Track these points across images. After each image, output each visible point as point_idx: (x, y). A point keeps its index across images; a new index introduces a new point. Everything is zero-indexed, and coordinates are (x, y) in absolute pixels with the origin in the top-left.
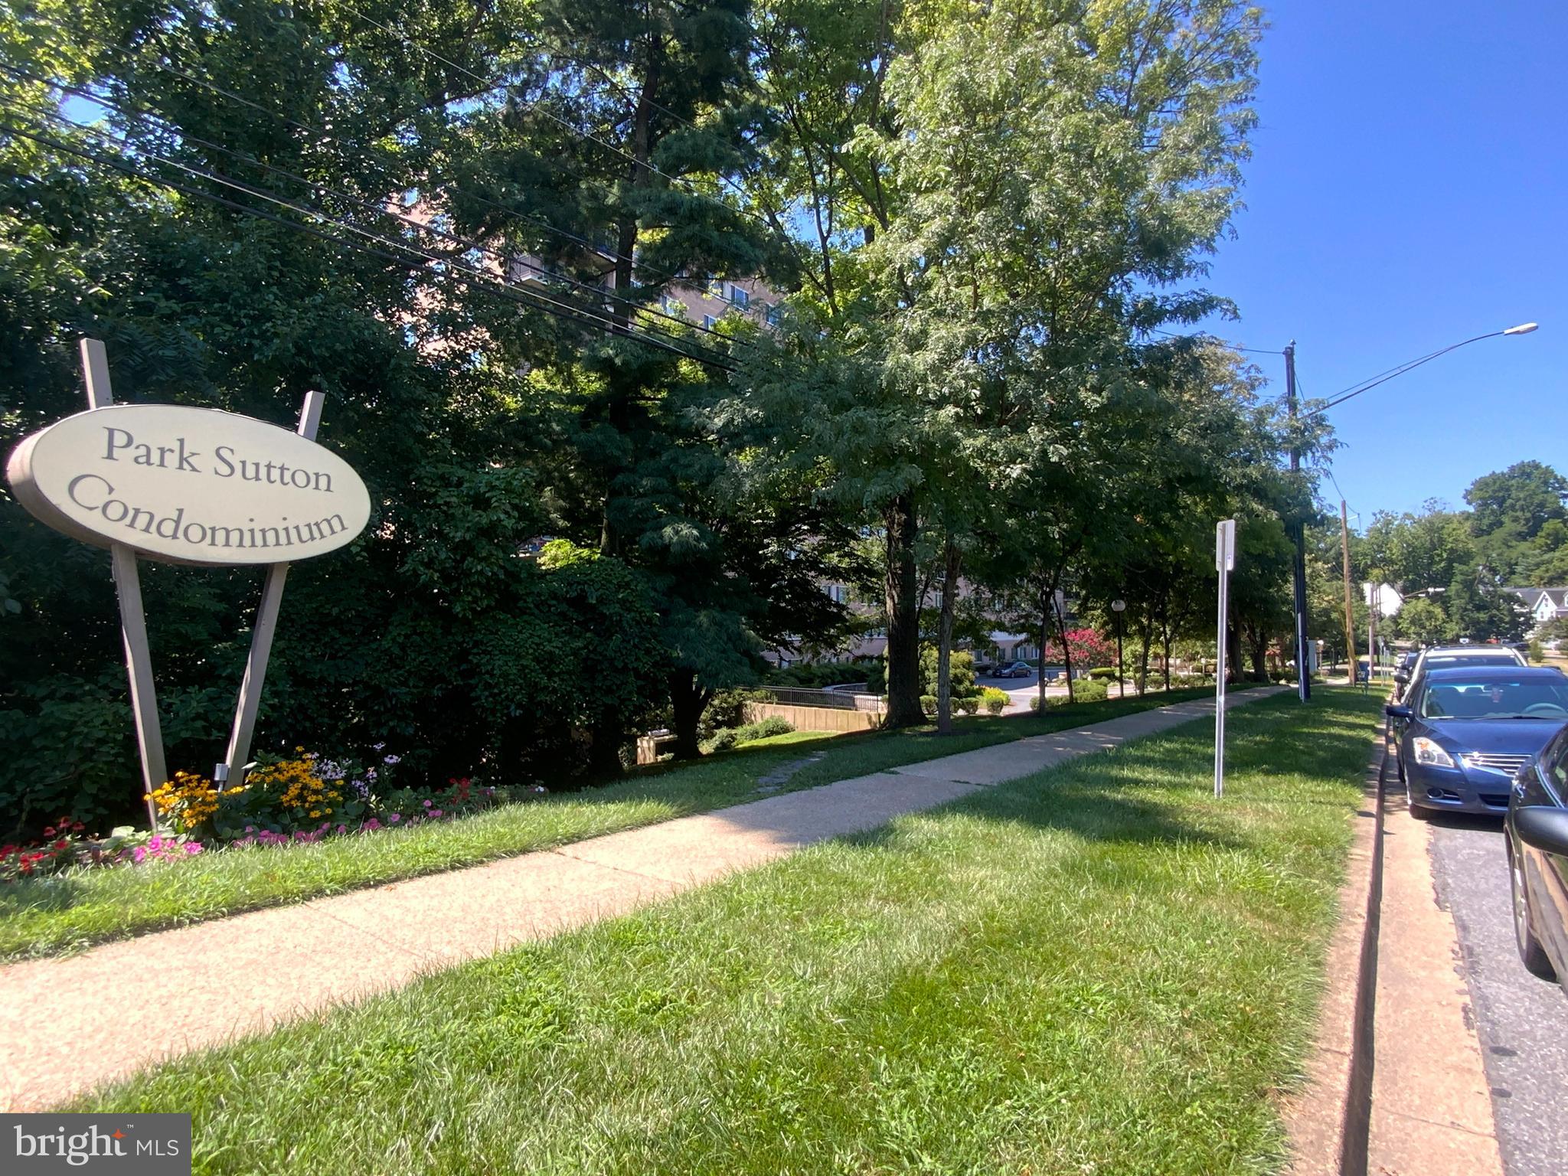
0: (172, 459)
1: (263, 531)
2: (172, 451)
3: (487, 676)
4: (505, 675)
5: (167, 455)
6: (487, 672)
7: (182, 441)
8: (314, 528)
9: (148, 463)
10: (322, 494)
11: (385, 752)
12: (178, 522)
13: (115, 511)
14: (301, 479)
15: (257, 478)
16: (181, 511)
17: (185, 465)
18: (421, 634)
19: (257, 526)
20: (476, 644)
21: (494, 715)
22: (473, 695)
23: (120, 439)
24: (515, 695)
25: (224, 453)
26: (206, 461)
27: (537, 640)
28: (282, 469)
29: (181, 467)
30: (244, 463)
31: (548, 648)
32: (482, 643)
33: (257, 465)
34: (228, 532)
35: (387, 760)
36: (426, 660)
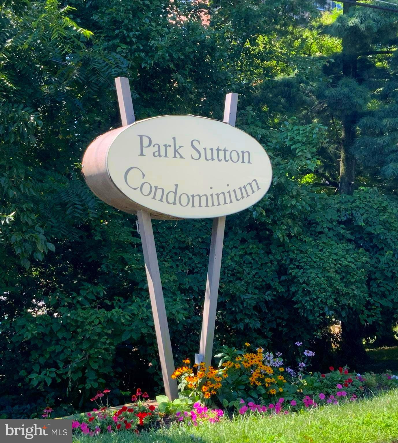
0: (170, 151)
1: (218, 195)
2: (170, 146)
3: (304, 285)
4: (319, 284)
5: (168, 148)
6: (304, 282)
7: (174, 138)
8: (243, 190)
9: (160, 156)
10: (246, 164)
11: (304, 348)
12: (175, 193)
13: (146, 189)
14: (235, 156)
15: (213, 159)
16: (176, 186)
17: (177, 155)
18: (251, 254)
19: (214, 192)
20: (291, 260)
21: (314, 315)
22: (294, 299)
23: (146, 142)
24: (327, 299)
25: (195, 144)
26: (187, 151)
27: (335, 257)
28: (225, 150)
29: (175, 157)
30: (205, 149)
31: (345, 263)
32: (296, 260)
33: (212, 149)
34: (200, 197)
35: (306, 354)
36: (257, 273)
